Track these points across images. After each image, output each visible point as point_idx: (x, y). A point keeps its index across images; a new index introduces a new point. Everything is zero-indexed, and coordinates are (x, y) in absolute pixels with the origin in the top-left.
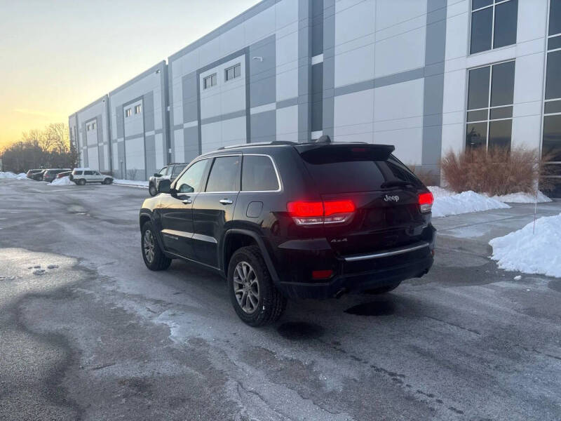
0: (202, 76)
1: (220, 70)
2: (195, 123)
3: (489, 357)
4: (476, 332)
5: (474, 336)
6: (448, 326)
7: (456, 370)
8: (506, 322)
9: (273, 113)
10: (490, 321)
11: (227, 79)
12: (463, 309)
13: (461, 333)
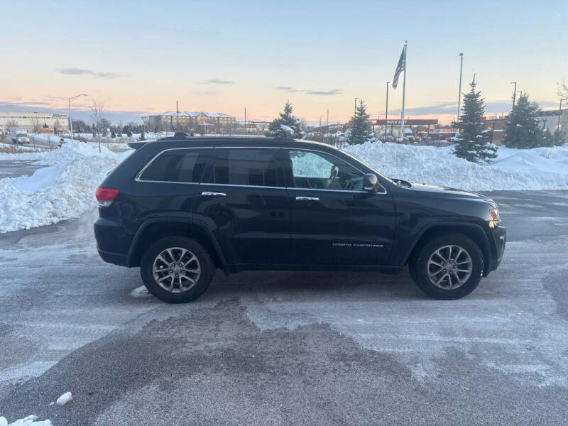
3: (44, 286)
4: (57, 296)
5: (58, 293)
6: (81, 294)
7: (61, 276)
8: (33, 312)
10: (48, 308)
12: (78, 311)
13: (69, 292)
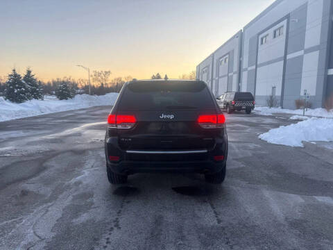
0: (261, 36)
1: (271, 31)
2: (254, 67)
9: (301, 58)
11: (275, 37)
